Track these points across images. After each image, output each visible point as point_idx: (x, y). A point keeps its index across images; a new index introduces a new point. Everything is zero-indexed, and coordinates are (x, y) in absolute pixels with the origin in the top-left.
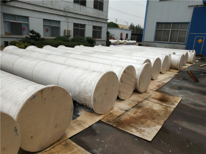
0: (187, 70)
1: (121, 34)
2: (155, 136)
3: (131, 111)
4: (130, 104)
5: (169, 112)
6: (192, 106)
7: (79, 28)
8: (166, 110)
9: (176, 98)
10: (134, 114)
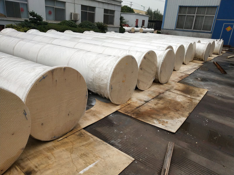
0: (212, 61)
1: (137, 21)
2: (179, 128)
3: (151, 102)
4: (150, 95)
5: (194, 104)
6: (219, 99)
7: (88, 12)
8: (191, 102)
9: (201, 90)
10: (155, 105)
